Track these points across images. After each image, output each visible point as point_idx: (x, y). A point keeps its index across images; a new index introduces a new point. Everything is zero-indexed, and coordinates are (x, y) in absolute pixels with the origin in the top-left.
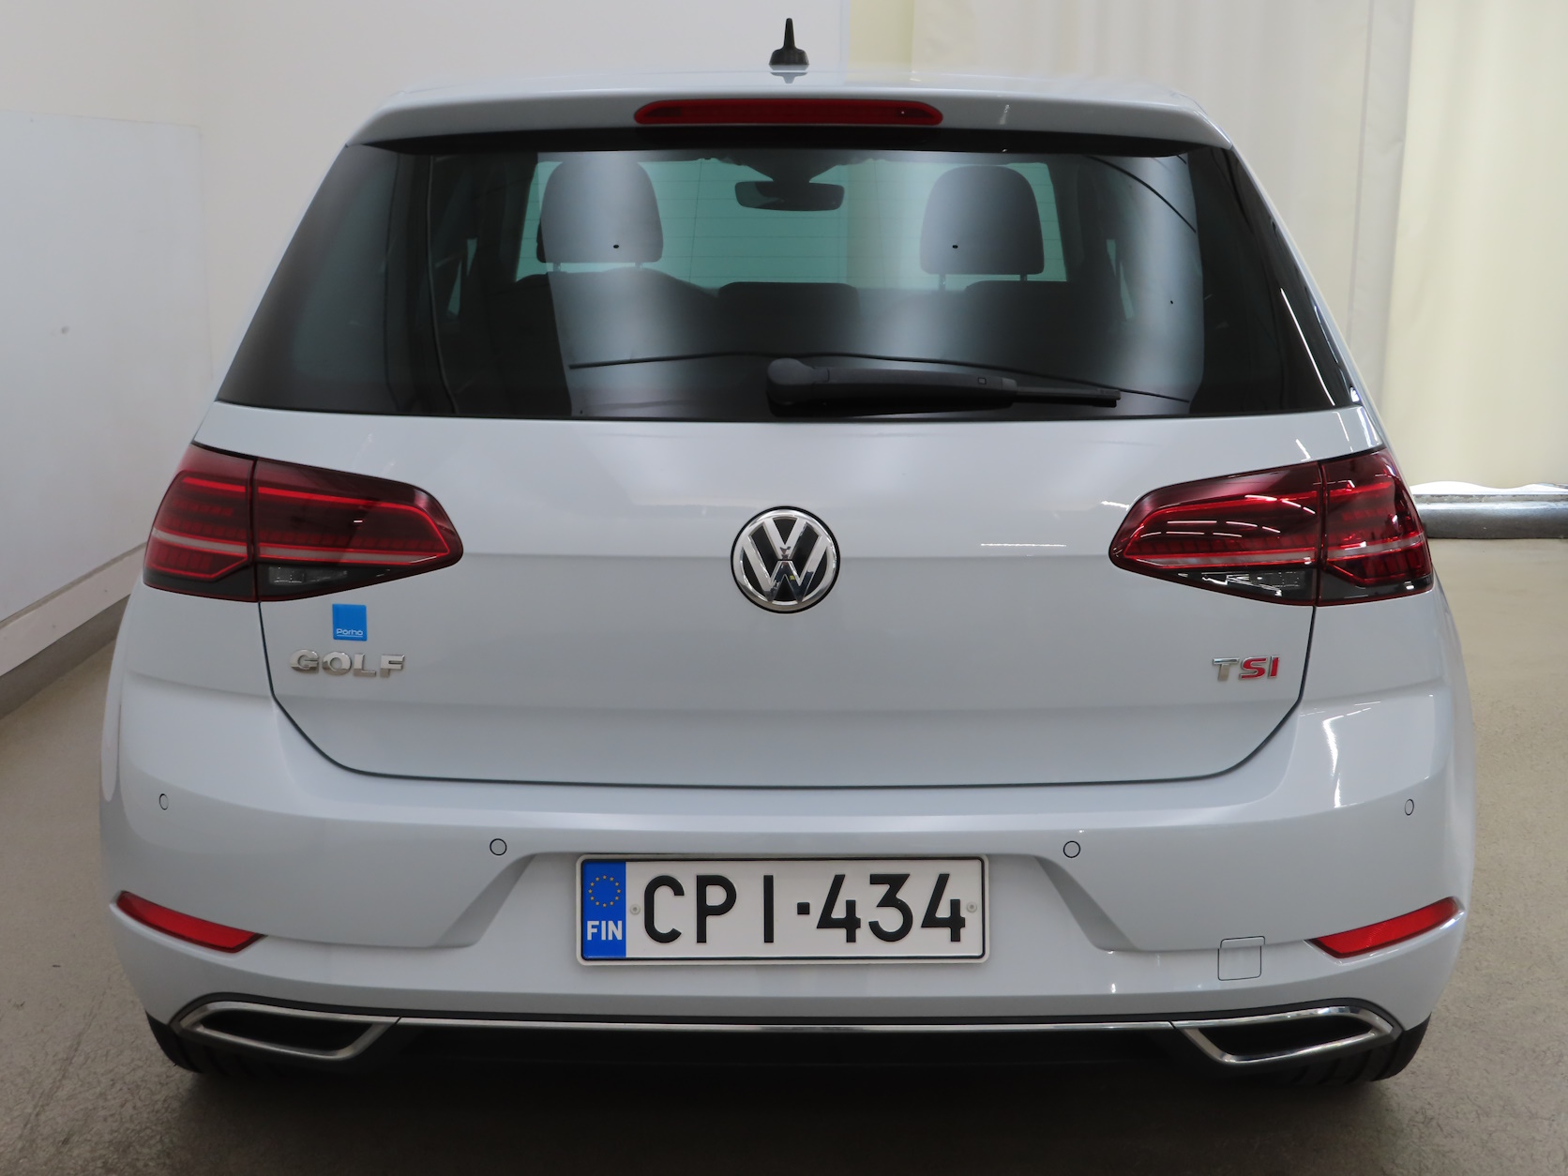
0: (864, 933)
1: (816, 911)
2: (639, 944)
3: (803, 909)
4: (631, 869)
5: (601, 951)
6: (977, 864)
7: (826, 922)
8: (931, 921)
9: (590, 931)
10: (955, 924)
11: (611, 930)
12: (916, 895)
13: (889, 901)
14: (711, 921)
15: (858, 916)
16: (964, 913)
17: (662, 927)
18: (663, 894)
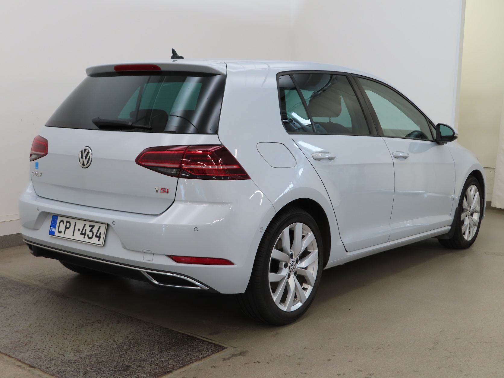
0: (86, 237)
1: (81, 230)
2: (57, 233)
3: (79, 230)
4: (59, 217)
5: (52, 233)
6: (105, 225)
7: (82, 234)
8: (96, 236)
9: (51, 229)
10: (99, 237)
11: (54, 229)
12: (95, 230)
13: (91, 231)
14: (66, 230)
15: (86, 233)
16: (101, 235)
17: (60, 230)
18: (62, 223)
